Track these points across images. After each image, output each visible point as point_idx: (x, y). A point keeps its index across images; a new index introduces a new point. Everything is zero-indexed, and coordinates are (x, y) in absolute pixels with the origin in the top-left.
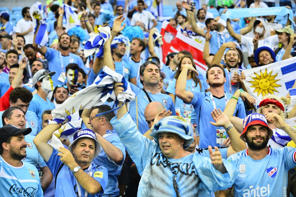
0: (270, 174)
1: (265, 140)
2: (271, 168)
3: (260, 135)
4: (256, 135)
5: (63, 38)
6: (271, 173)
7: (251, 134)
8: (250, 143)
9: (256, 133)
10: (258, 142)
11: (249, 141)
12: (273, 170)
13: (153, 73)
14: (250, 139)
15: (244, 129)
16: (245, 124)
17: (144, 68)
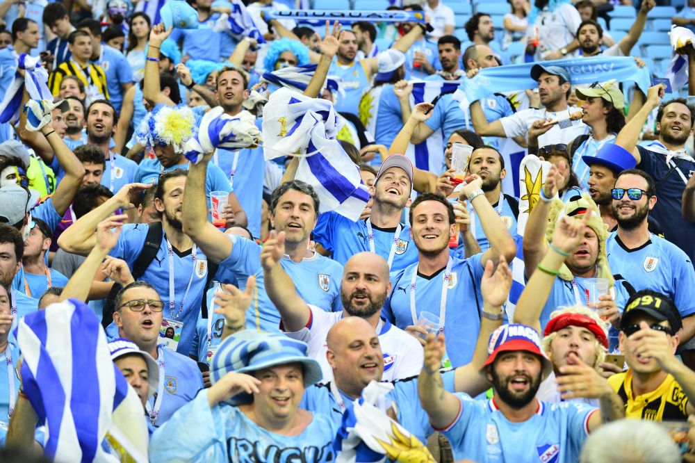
0: (544, 459)
1: (533, 385)
2: (547, 446)
3: (524, 371)
4: (515, 369)
5: (96, 112)
6: (546, 457)
7: (505, 368)
8: (502, 387)
9: (516, 365)
10: (518, 391)
11: (498, 382)
12: (550, 450)
13: (291, 215)
14: (502, 379)
15: (490, 355)
16: (493, 345)
17: (277, 199)
